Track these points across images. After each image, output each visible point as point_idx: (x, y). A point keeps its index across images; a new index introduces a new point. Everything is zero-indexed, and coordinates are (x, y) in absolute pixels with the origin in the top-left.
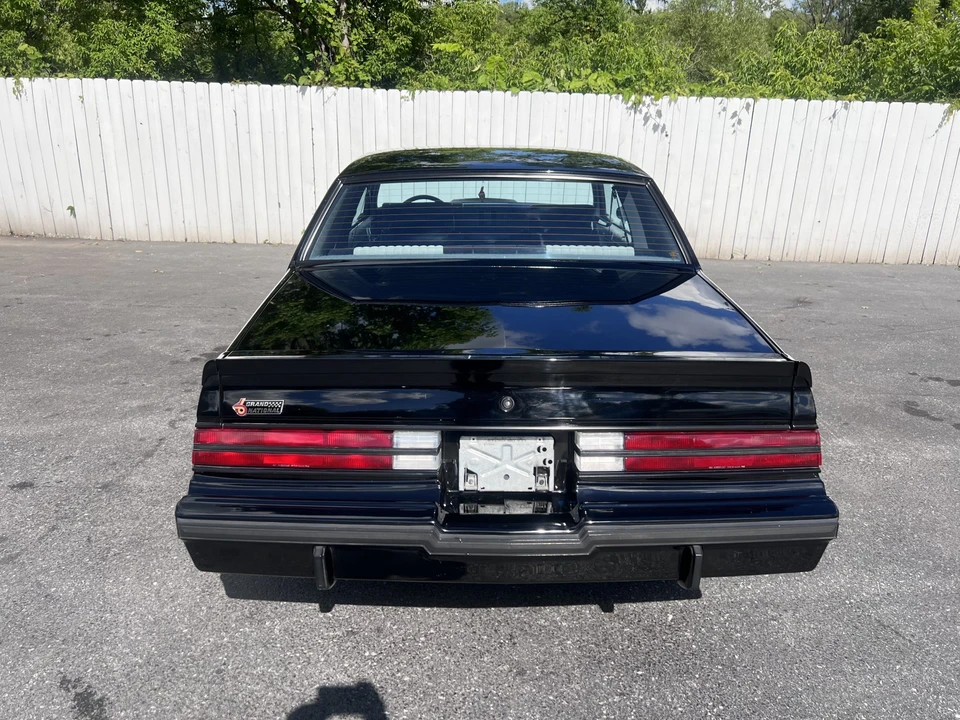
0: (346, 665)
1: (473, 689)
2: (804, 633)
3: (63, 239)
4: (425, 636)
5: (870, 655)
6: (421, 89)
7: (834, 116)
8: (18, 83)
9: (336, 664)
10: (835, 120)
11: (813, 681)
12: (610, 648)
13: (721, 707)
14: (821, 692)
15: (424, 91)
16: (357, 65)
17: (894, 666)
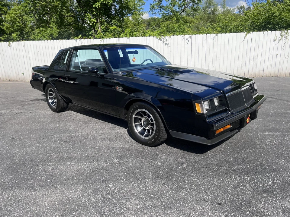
3: (21, 81)
7: (214, 38)
8: (10, 43)
10: (214, 39)
15: (106, 39)
16: (103, 34)
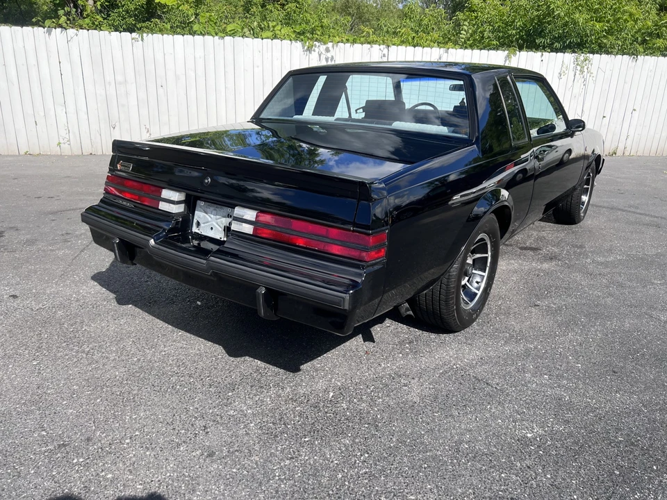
0: (54, 473)
1: (168, 474)
2: (426, 392)
4: (130, 438)
5: (470, 401)
6: (148, 33)
7: (440, 58)
9: (45, 474)
11: (432, 425)
12: (285, 424)
13: (367, 455)
14: (437, 432)
15: (150, 35)
16: (101, 20)
17: (486, 407)
